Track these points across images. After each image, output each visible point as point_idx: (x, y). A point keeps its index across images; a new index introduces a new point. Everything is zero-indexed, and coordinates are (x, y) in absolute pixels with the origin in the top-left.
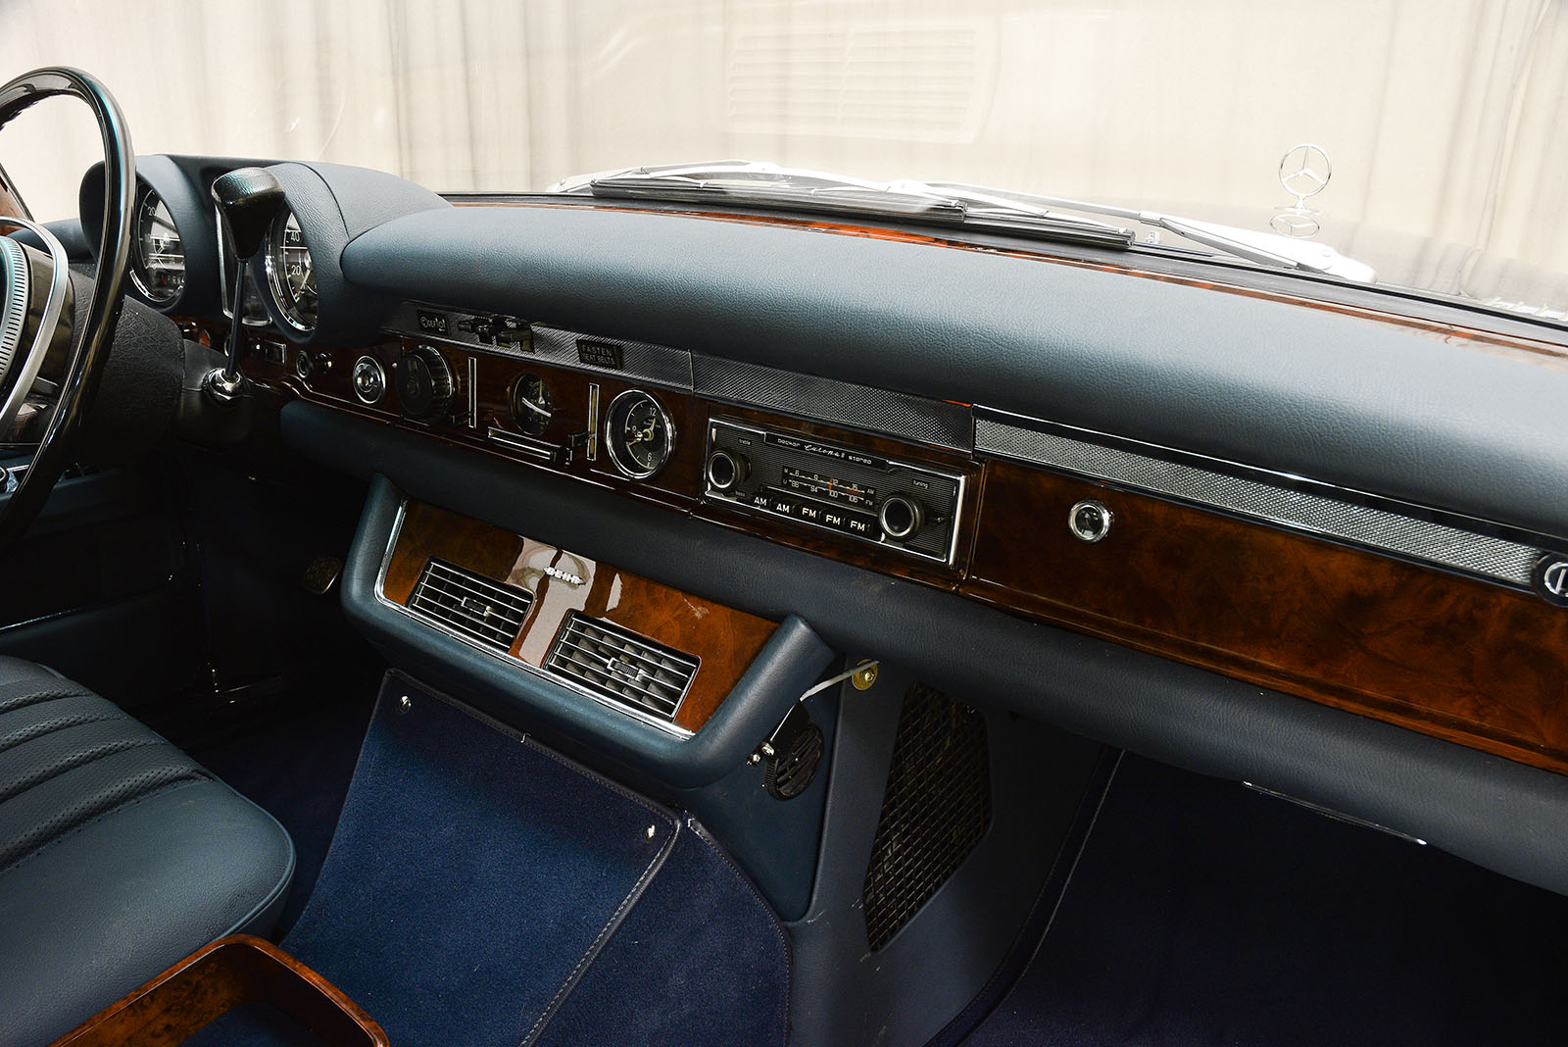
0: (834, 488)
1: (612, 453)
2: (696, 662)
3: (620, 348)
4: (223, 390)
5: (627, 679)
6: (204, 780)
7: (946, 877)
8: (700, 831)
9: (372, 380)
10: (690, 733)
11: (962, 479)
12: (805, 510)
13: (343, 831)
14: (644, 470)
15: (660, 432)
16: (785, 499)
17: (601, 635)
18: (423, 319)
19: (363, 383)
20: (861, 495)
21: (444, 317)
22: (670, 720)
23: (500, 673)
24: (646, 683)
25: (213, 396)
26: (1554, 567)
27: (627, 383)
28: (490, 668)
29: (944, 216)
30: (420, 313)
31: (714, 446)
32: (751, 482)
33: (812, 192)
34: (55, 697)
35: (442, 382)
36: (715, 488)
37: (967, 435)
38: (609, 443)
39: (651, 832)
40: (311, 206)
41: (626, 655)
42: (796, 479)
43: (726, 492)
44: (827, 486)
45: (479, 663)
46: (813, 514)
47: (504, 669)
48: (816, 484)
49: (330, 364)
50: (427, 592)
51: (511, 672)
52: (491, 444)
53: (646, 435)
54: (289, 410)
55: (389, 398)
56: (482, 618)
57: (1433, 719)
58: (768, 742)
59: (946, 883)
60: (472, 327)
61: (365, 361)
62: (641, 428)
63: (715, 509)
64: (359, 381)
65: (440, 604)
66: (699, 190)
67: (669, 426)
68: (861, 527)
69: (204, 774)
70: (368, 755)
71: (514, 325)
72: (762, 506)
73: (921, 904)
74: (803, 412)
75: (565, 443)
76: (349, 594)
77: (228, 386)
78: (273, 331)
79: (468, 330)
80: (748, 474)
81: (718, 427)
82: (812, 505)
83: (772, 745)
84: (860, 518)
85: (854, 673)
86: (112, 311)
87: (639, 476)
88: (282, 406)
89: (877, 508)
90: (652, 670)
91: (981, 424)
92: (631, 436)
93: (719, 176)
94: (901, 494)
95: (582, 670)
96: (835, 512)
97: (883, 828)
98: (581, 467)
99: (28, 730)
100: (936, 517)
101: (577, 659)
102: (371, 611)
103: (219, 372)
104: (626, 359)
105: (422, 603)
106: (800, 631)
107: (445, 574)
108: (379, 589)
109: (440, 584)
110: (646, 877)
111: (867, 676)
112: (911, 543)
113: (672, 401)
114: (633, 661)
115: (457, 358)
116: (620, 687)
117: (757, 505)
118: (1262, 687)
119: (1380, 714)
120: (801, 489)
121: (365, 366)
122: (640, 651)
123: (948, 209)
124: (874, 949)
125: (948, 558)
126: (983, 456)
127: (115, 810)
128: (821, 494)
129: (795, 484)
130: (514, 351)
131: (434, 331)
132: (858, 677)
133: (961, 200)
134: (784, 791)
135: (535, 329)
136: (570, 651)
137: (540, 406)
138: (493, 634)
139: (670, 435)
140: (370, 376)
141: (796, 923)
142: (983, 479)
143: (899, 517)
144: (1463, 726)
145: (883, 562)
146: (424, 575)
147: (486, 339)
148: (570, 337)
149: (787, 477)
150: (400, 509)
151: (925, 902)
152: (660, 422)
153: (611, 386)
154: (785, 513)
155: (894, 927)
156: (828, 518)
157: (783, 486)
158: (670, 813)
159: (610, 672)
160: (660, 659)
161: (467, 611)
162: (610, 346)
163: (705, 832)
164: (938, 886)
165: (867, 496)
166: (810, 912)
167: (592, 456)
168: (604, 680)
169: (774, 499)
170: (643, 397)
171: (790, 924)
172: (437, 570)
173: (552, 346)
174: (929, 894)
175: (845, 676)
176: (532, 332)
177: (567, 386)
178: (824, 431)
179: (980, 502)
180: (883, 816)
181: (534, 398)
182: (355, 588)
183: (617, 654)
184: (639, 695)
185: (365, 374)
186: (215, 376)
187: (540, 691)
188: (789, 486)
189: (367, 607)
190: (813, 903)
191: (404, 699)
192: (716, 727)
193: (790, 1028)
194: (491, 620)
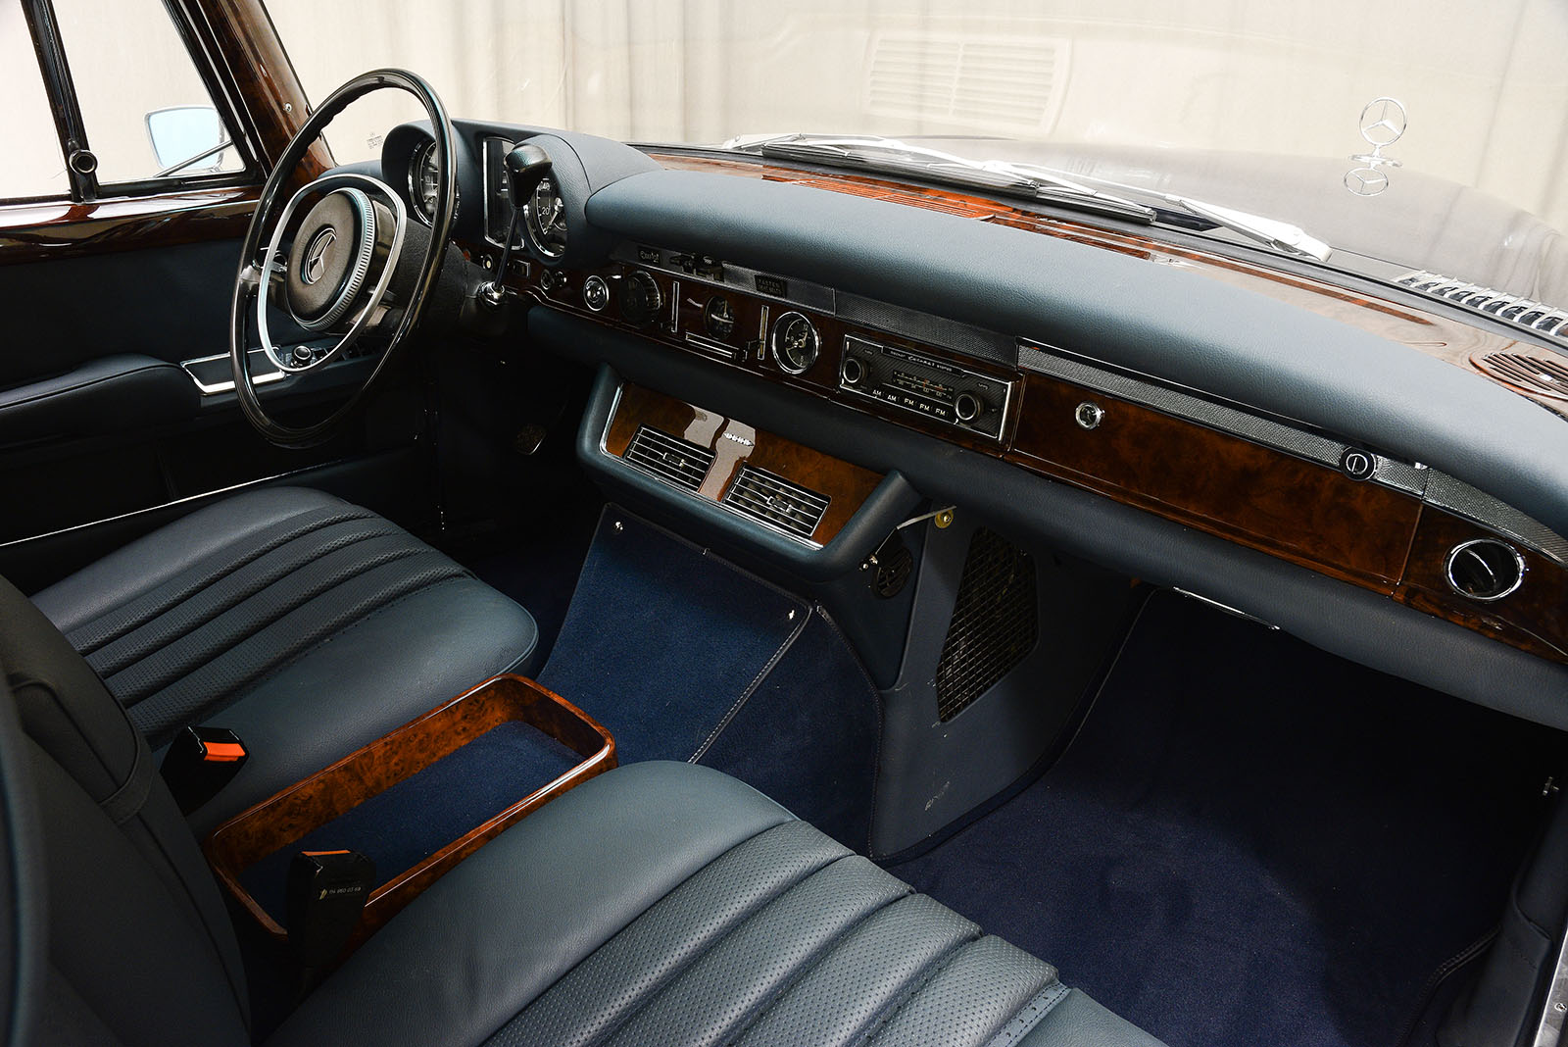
0: (927, 386)
1: (776, 356)
2: (828, 499)
3: (785, 283)
4: (492, 298)
5: (780, 511)
6: (470, 579)
7: (1000, 677)
8: (825, 615)
9: (598, 293)
10: (822, 546)
11: (1009, 384)
12: (906, 400)
13: (573, 613)
14: (799, 368)
15: (810, 342)
16: (894, 392)
17: (763, 481)
18: (642, 253)
19: (592, 295)
20: (944, 391)
21: (658, 252)
22: (809, 538)
23: (693, 503)
24: (793, 513)
25: (484, 301)
26: (1351, 455)
27: (789, 308)
28: (685, 500)
29: (1021, 191)
30: (640, 249)
31: (848, 354)
32: (871, 381)
33: (928, 166)
34: (351, 519)
35: (653, 298)
36: (846, 383)
37: (1014, 356)
38: (774, 348)
39: (791, 615)
40: (566, 169)
41: (780, 495)
42: (903, 379)
43: (853, 386)
44: (922, 385)
45: (678, 497)
46: (911, 403)
47: (696, 501)
48: (915, 383)
49: (565, 280)
50: (638, 448)
51: (700, 503)
52: (687, 345)
53: (800, 343)
54: (534, 312)
55: (612, 308)
56: (678, 468)
57: (1288, 550)
58: (874, 554)
59: (1000, 682)
60: (680, 261)
61: (593, 279)
62: (797, 338)
63: (846, 397)
64: (589, 293)
65: (647, 456)
66: (844, 158)
67: (817, 338)
68: (943, 413)
69: (469, 574)
70: (591, 564)
71: (709, 262)
72: (878, 396)
73: (980, 693)
74: (908, 335)
75: (743, 346)
76: (581, 447)
77: (496, 295)
78: (524, 254)
79: (677, 264)
80: (869, 374)
81: (850, 340)
82: (911, 397)
83: (877, 559)
84: (943, 407)
85: (938, 514)
86: (443, 249)
87: (795, 372)
88: (529, 310)
89: (953, 401)
90: (798, 505)
91: (1023, 349)
92: (790, 344)
93: (860, 147)
94: (970, 392)
95: (749, 504)
96: (926, 402)
97: (953, 631)
98: (753, 363)
99: (347, 538)
100: (992, 407)
101: (746, 497)
102: (599, 460)
103: (489, 285)
104: (790, 291)
105: (634, 456)
106: (898, 481)
107: (652, 436)
108: (603, 445)
109: (648, 443)
110: (787, 643)
111: (945, 518)
112: (975, 425)
113: (818, 320)
114: (786, 499)
115: (665, 282)
116: (775, 516)
117: (875, 395)
118: (1185, 526)
119: (1255, 546)
120: (905, 386)
121: (593, 283)
122: (790, 492)
123: (1025, 186)
124: (943, 720)
125: (998, 436)
126: (1023, 370)
127: (414, 593)
128: (918, 390)
129: (901, 382)
130: (710, 280)
131: (650, 262)
132: (939, 517)
133: (1035, 179)
134: (884, 592)
135: (725, 265)
136: (740, 491)
137: (725, 319)
138: (686, 479)
139: (817, 344)
140: (597, 291)
141: (887, 691)
142: (1024, 385)
143: (967, 408)
144: (1304, 555)
145: (956, 436)
146: (636, 436)
147: (689, 270)
148: (751, 273)
149: (895, 377)
150: (619, 389)
151: (982, 693)
152: (811, 335)
153: (777, 308)
154: (893, 401)
155: (959, 707)
156: (922, 406)
157: (893, 384)
158: (804, 600)
159: (769, 506)
160: (803, 497)
161: (668, 463)
162: (778, 281)
163: (828, 616)
164: (993, 682)
165: (948, 392)
166: (898, 683)
167: (761, 357)
168: (764, 511)
169: (886, 392)
170: (798, 317)
171: (883, 691)
172: (645, 433)
173: (737, 278)
174: (986, 687)
175: (929, 515)
176: (723, 268)
177: (744, 307)
178: (923, 348)
179: (1021, 401)
180: (953, 621)
181: (720, 313)
182: (587, 443)
183: (774, 494)
184: (789, 522)
185: (594, 289)
186: (486, 289)
187: (721, 516)
188: (897, 384)
189: (595, 458)
190: (900, 678)
191: (618, 524)
192: (840, 541)
193: (879, 770)
194: (685, 469)
